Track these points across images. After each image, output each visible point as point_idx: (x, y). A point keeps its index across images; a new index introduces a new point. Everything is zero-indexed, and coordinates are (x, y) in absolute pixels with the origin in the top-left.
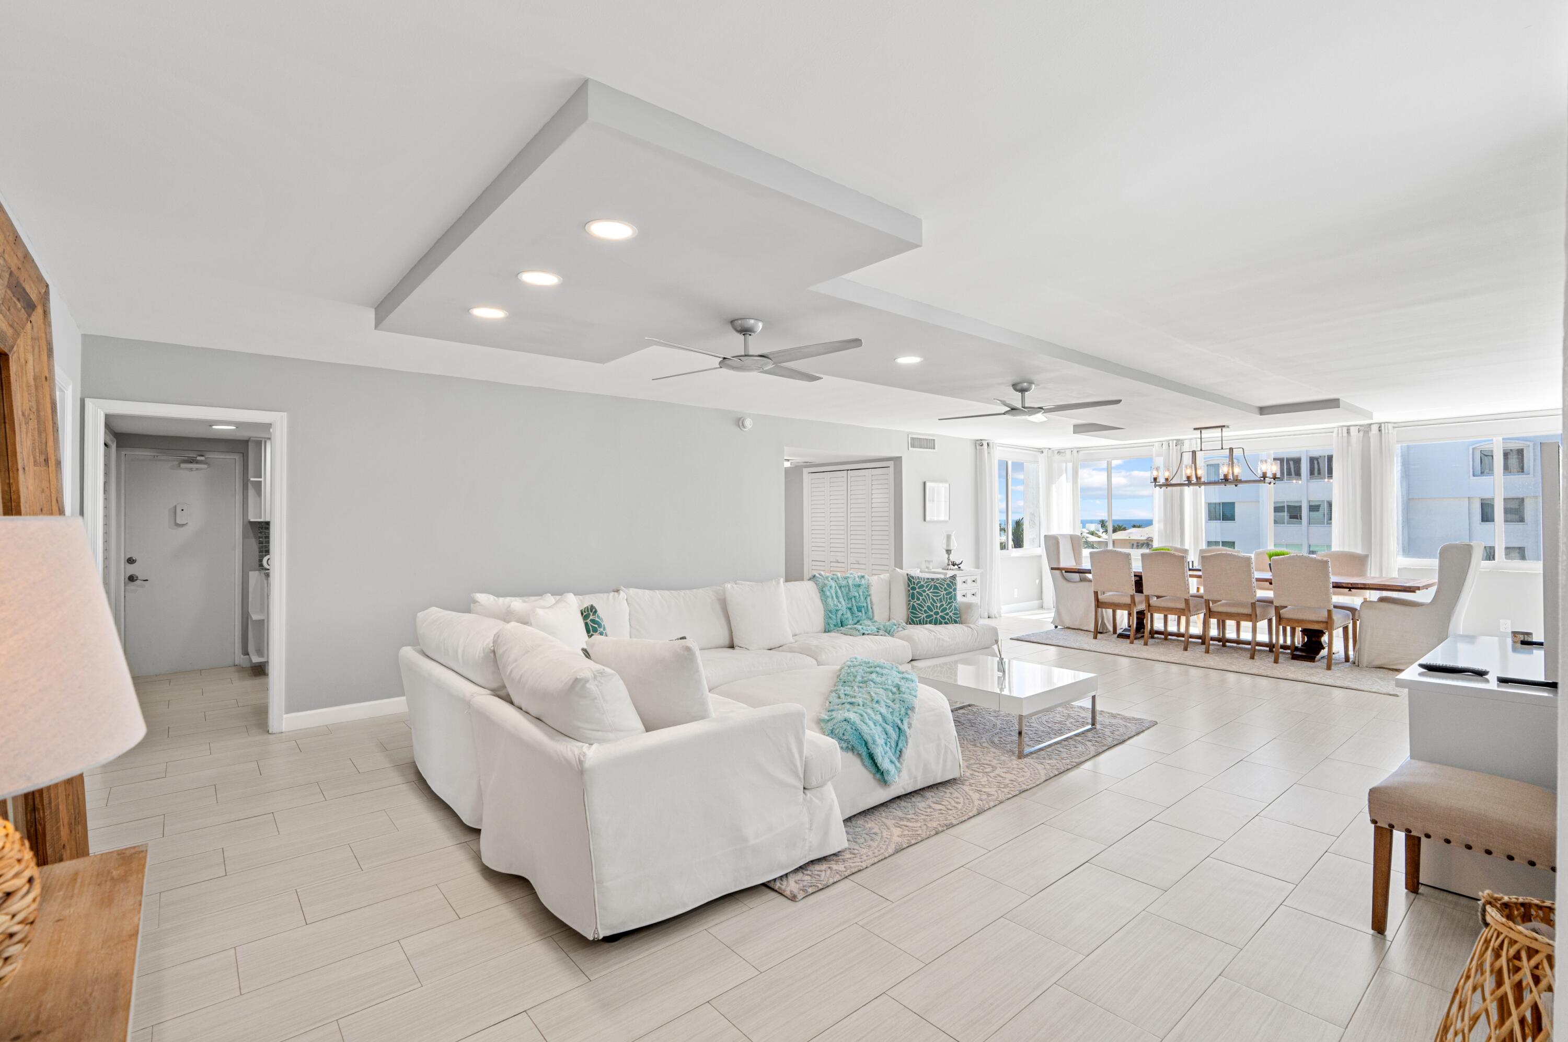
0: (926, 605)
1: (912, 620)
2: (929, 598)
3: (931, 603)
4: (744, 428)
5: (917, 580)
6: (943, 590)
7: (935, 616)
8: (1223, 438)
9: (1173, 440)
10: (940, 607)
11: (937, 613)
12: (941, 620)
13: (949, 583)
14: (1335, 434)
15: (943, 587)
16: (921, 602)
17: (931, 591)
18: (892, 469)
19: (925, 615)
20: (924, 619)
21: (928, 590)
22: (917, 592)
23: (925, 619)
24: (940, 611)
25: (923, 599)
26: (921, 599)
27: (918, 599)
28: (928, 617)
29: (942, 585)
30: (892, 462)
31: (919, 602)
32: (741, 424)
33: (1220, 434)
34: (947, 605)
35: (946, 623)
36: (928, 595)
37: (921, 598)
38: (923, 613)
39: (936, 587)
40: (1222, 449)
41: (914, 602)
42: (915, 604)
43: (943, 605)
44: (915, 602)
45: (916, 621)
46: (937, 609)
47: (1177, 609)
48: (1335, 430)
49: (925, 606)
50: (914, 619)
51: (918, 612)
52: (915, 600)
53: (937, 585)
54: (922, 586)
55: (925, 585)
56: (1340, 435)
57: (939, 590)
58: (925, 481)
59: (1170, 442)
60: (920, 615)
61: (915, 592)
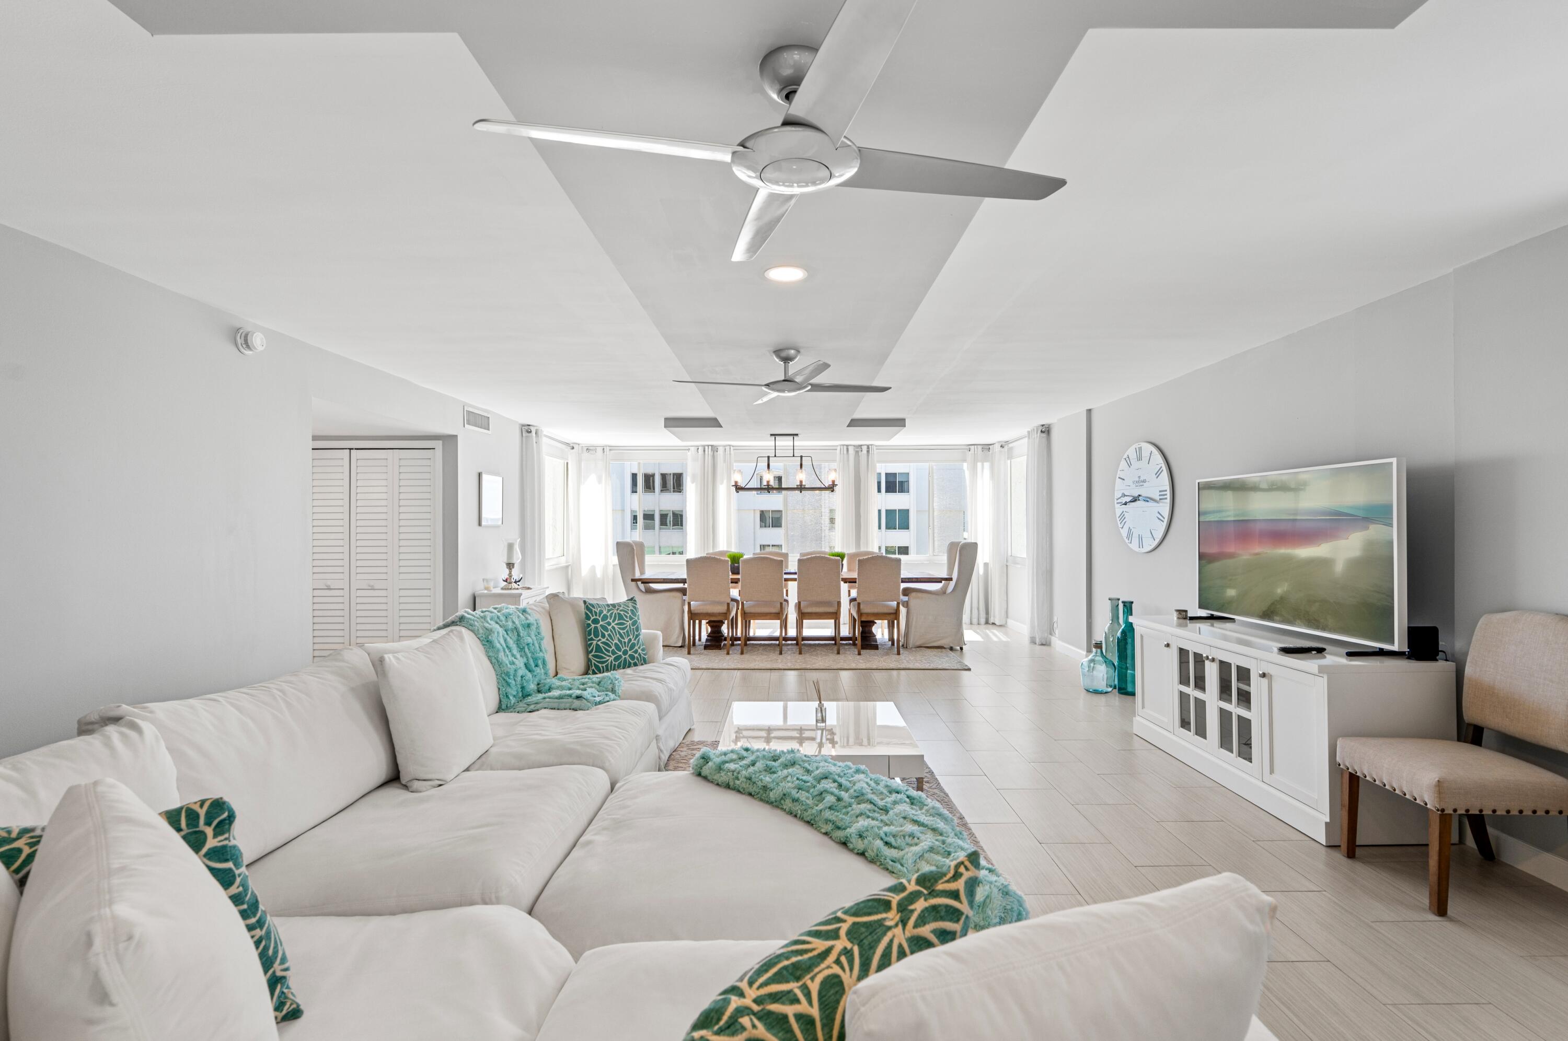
0: (614, 643)
1: (597, 667)
2: (615, 632)
3: (619, 640)
4: (248, 347)
5: (599, 609)
6: (628, 620)
7: (624, 657)
8: (795, 448)
9: (708, 446)
10: (629, 643)
11: (625, 653)
12: (630, 660)
13: (632, 608)
14: (838, 451)
15: (628, 615)
16: (607, 639)
17: (616, 622)
18: (439, 453)
19: (613, 657)
20: (611, 662)
21: (613, 621)
22: (601, 625)
23: (614, 663)
24: (628, 649)
25: (609, 635)
26: (607, 636)
27: (603, 636)
28: (616, 659)
29: (626, 612)
30: (440, 442)
31: (604, 640)
32: (240, 341)
33: (791, 443)
34: (635, 640)
35: (635, 665)
36: (613, 628)
37: (606, 633)
38: (610, 654)
39: (621, 617)
40: (794, 456)
41: (598, 641)
42: (599, 643)
43: (630, 640)
44: (600, 640)
45: (603, 667)
46: (625, 647)
47: (771, 613)
48: (839, 448)
49: (612, 643)
50: (600, 665)
51: (605, 654)
52: (600, 637)
53: (620, 612)
54: (605, 617)
55: (608, 615)
56: (842, 453)
57: (625, 620)
58: (480, 471)
59: (706, 447)
60: (608, 658)
61: (598, 625)
